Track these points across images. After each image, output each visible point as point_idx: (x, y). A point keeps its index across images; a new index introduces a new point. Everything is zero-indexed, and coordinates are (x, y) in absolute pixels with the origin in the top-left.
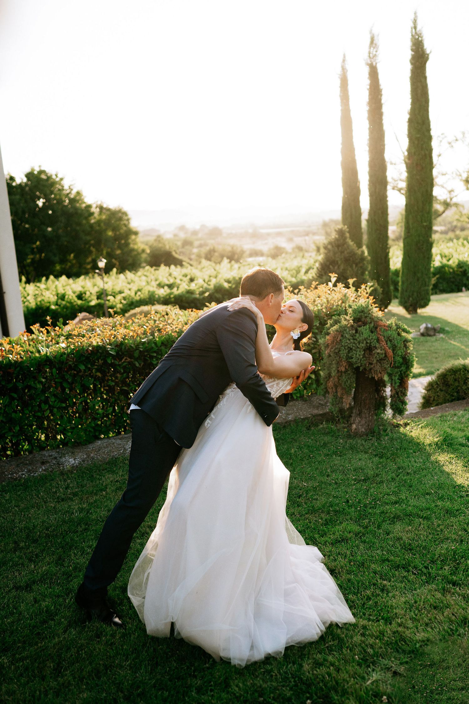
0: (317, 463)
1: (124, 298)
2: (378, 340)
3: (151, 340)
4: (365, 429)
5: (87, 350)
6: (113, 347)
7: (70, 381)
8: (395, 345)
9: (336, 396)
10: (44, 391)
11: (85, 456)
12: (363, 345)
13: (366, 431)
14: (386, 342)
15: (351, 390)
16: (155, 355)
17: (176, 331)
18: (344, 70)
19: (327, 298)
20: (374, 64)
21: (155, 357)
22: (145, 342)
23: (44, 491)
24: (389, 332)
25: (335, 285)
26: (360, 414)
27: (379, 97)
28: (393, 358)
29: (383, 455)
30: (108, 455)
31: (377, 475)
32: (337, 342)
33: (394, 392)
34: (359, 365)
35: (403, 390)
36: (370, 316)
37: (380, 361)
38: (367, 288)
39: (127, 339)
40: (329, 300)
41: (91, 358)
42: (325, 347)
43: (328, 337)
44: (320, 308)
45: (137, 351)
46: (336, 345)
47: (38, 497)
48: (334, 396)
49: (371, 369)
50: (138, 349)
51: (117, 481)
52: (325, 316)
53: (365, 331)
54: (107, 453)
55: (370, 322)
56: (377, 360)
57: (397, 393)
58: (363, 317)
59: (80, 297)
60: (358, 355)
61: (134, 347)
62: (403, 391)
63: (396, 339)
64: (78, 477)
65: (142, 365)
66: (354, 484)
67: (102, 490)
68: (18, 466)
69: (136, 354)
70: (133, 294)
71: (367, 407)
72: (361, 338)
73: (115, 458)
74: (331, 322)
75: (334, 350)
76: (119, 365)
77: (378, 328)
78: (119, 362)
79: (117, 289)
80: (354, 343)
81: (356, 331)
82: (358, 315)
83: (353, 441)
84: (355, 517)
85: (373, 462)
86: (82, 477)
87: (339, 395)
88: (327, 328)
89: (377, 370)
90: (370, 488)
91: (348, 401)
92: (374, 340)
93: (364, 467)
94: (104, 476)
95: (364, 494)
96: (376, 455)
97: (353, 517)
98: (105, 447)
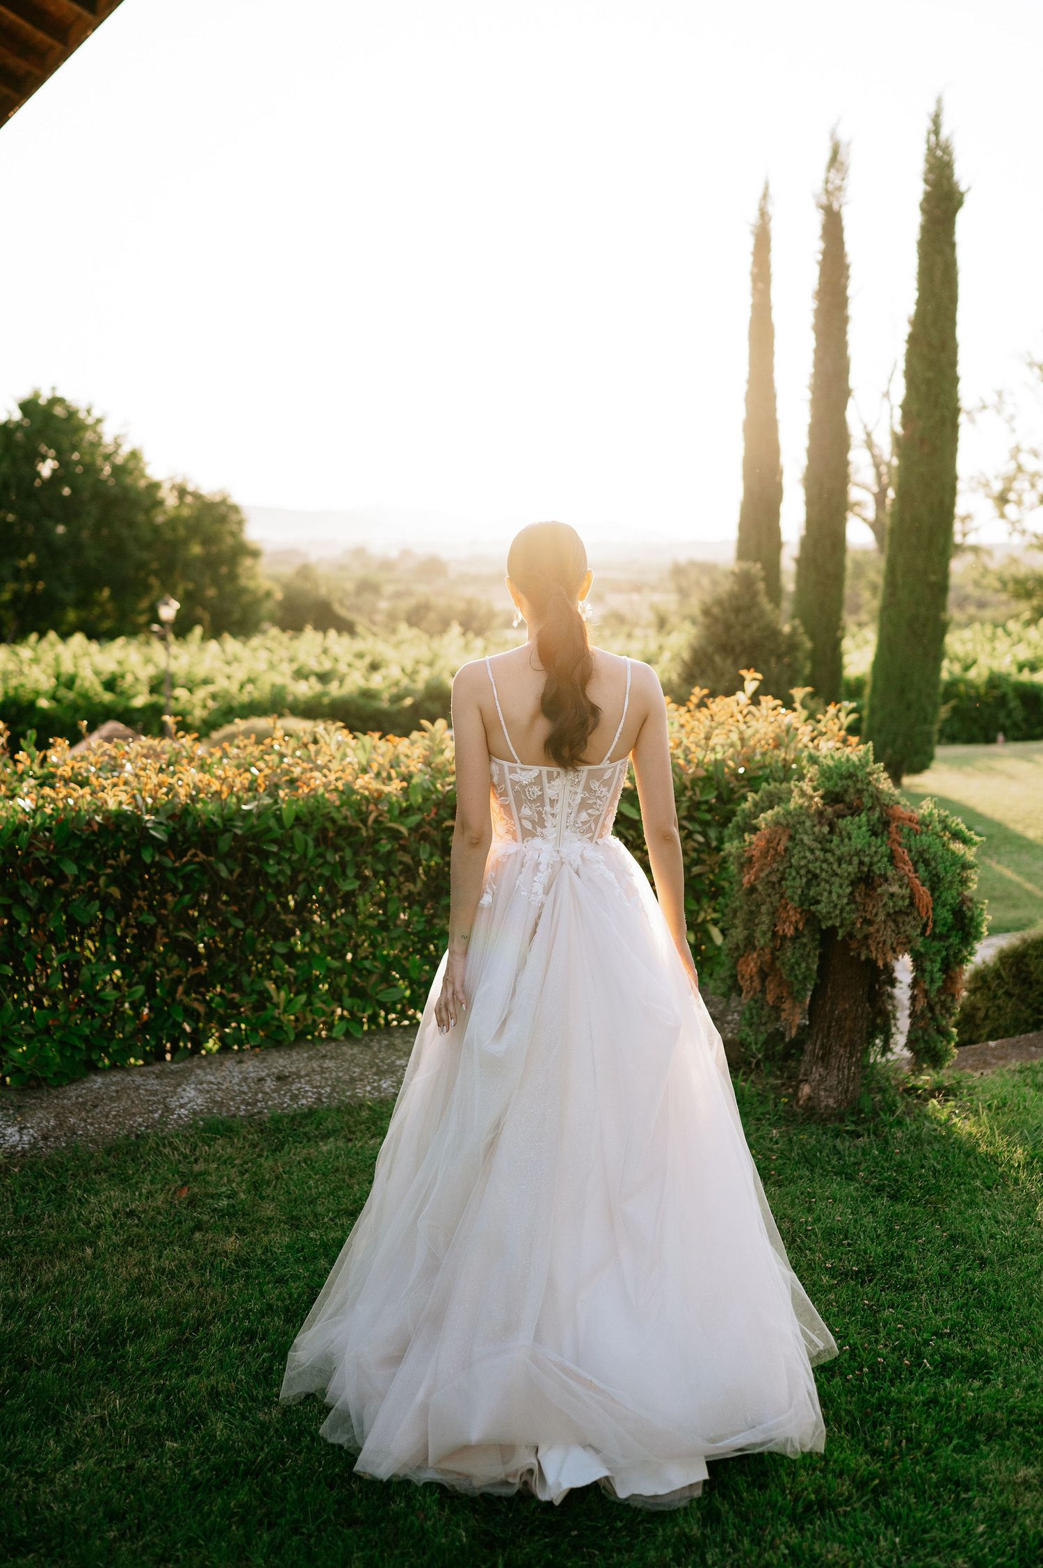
1: (214, 697)
2: (892, 858)
3: (267, 807)
4: (837, 1101)
5: (89, 823)
6: (163, 819)
7: (32, 903)
8: (937, 875)
9: (759, 1003)
11: (52, 1123)
12: (850, 869)
13: (839, 1106)
14: (915, 864)
15: (805, 990)
16: (274, 849)
17: (336, 789)
18: (764, 215)
19: (741, 733)
20: (835, 206)
21: (276, 854)
22: (250, 811)
24: (924, 837)
25: (755, 700)
26: (824, 1058)
27: (843, 280)
28: (931, 912)
29: (899, 1191)
30: (116, 1125)
31: (896, 1259)
32: (777, 853)
33: (922, 1003)
34: (838, 923)
35: (949, 999)
36: (870, 788)
37: (895, 916)
38: (842, 715)
39: (202, 800)
40: (746, 736)
41: (97, 846)
42: (742, 866)
43: (748, 837)
44: (719, 756)
45: (228, 836)
46: (774, 860)
48: (756, 1001)
49: (866, 937)
50: (230, 831)
51: (131, 1214)
52: (733, 779)
53: (856, 829)
54: (115, 1117)
55: (870, 805)
56: (888, 915)
57: (931, 1008)
58: (851, 790)
59: (110, 684)
60: (834, 897)
61: (220, 824)
62: (949, 1004)
63: (942, 857)
64: (23, 1191)
65: (235, 875)
67: (82, 1241)
70: (234, 688)
71: (846, 1039)
72: (844, 849)
73: (137, 1136)
74: (757, 797)
75: (767, 876)
76: (174, 871)
77: (893, 825)
78: (174, 862)
79: (201, 672)
80: (825, 861)
81: (832, 826)
82: (836, 785)
83: (807, 1137)
84: (848, 1412)
85: (874, 1212)
86: (34, 1190)
87: (770, 998)
88: (743, 811)
89: (885, 941)
90: (881, 1307)
91: (795, 1018)
92: (882, 857)
93: (852, 1230)
94: (97, 1193)
95: (865, 1326)
96: (879, 1189)
97: (843, 1414)
98: (111, 1099)
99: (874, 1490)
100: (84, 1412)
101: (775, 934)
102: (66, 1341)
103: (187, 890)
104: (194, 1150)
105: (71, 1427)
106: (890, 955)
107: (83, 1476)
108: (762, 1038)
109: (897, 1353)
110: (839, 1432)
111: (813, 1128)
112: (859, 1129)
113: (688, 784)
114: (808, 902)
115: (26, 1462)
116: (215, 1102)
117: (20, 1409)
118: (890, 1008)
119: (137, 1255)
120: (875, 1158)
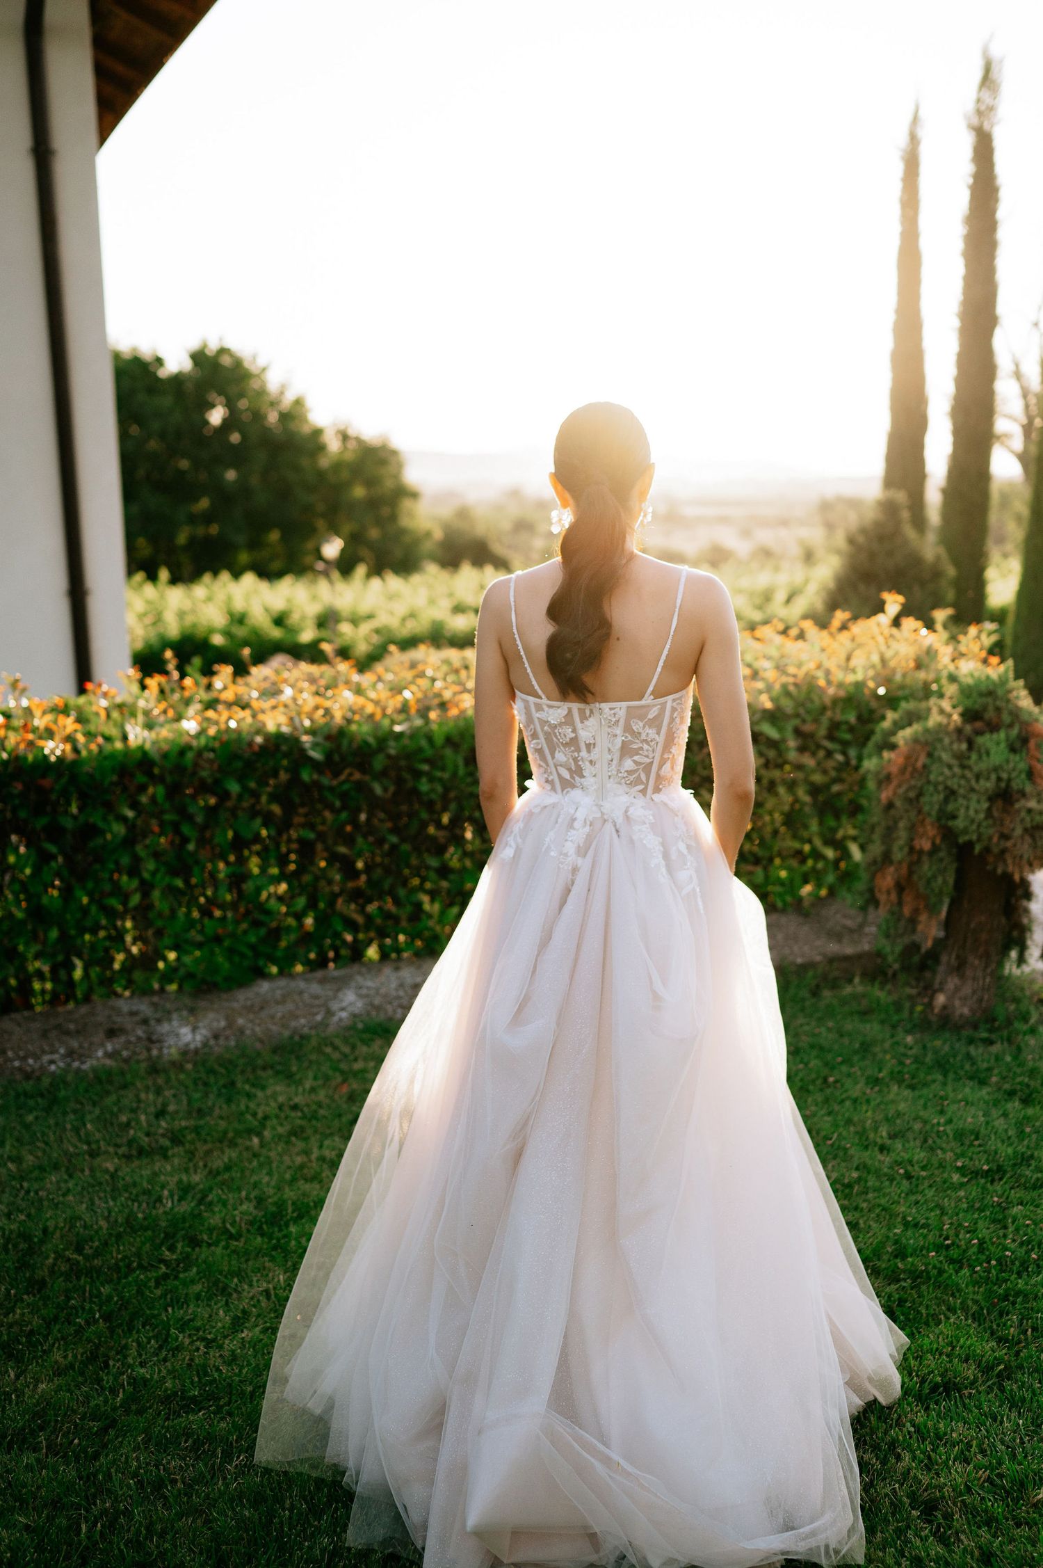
0: (848, 1103)
1: (377, 631)
2: (1030, 774)
3: (419, 729)
4: (971, 1010)
5: (251, 744)
7: (199, 819)
9: (896, 915)
10: (129, 842)
11: (223, 1024)
12: (988, 785)
13: (973, 1015)
15: (941, 902)
16: (425, 767)
18: (914, 140)
19: (881, 654)
20: (986, 126)
21: (427, 774)
22: (401, 734)
23: (98, 1117)
25: (896, 622)
26: (959, 968)
27: (992, 203)
29: (1031, 1094)
30: (282, 1026)
31: (1026, 1160)
32: (915, 770)
34: (974, 837)
36: (1010, 706)
38: (984, 636)
39: (357, 722)
40: (887, 657)
41: (258, 765)
42: (880, 783)
43: (886, 755)
44: (859, 677)
45: (381, 756)
46: (912, 777)
47: (78, 1133)
48: (893, 914)
49: (1003, 851)
50: (384, 751)
51: (295, 1107)
52: (873, 700)
53: (995, 746)
54: (280, 1019)
55: (1009, 722)
56: (1026, 830)
58: (991, 708)
59: (279, 621)
60: (972, 812)
61: (374, 744)
64: (195, 1085)
65: (389, 793)
66: (962, 1185)
67: (250, 1132)
68: (44, 1034)
69: (379, 763)
70: (395, 623)
71: (981, 950)
72: (982, 766)
73: (301, 1036)
74: (896, 716)
75: (905, 792)
76: (331, 789)
77: (1032, 744)
78: (331, 781)
79: (364, 608)
80: (963, 777)
81: (971, 744)
82: (975, 702)
83: (942, 1044)
84: (976, 1302)
85: (1005, 1115)
86: (206, 1084)
87: (907, 911)
88: (883, 730)
89: (1021, 857)
90: (1010, 1204)
91: (930, 931)
92: (1020, 772)
93: (983, 1131)
94: (263, 1088)
95: (994, 1221)
96: (1011, 1094)
97: (970, 1303)
98: (277, 1003)
99: (999, 1375)
100: (251, 1286)
101: (912, 849)
102: (235, 1221)
103: (344, 807)
104: (353, 1047)
105: (239, 1299)
106: (1027, 868)
107: (249, 1342)
108: (898, 949)
109: (1024, 1248)
110: (966, 1320)
111: (947, 1035)
112: (993, 1036)
113: (827, 701)
114: (944, 816)
115: (198, 1329)
116: (372, 1005)
117: (192, 1282)
118: (1025, 921)
119: (300, 1145)
120: (1007, 1064)
